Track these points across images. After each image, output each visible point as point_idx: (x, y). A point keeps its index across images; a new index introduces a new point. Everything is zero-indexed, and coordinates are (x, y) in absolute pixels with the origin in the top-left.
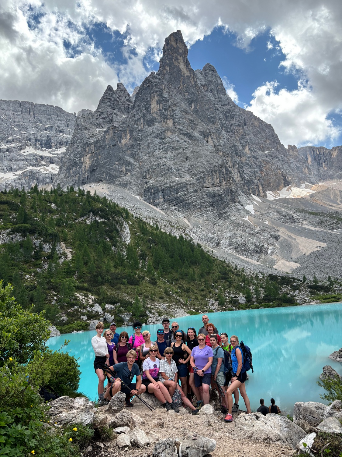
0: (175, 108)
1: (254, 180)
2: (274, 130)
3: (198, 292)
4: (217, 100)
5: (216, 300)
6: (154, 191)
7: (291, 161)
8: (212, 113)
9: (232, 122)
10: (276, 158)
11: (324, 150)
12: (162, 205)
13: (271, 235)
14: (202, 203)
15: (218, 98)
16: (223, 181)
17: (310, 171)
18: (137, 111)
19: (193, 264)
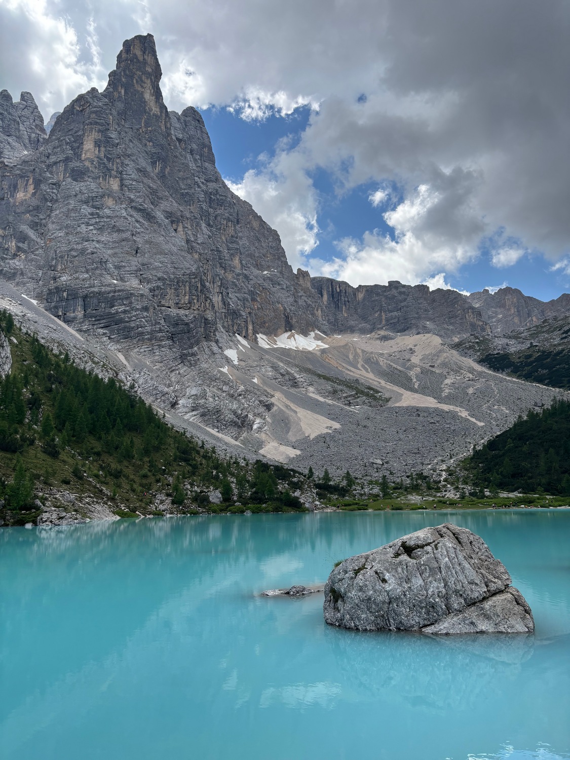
0: (126, 162)
1: (241, 312)
2: (280, 241)
3: (137, 479)
4: (199, 169)
5: (168, 495)
6: (68, 295)
7: (299, 294)
8: (190, 188)
9: (219, 212)
10: (279, 284)
11: (346, 286)
12: (80, 323)
13: (260, 401)
14: (154, 331)
15: (201, 167)
16: (195, 301)
17: (324, 315)
18: (54, 148)
19: (130, 430)
